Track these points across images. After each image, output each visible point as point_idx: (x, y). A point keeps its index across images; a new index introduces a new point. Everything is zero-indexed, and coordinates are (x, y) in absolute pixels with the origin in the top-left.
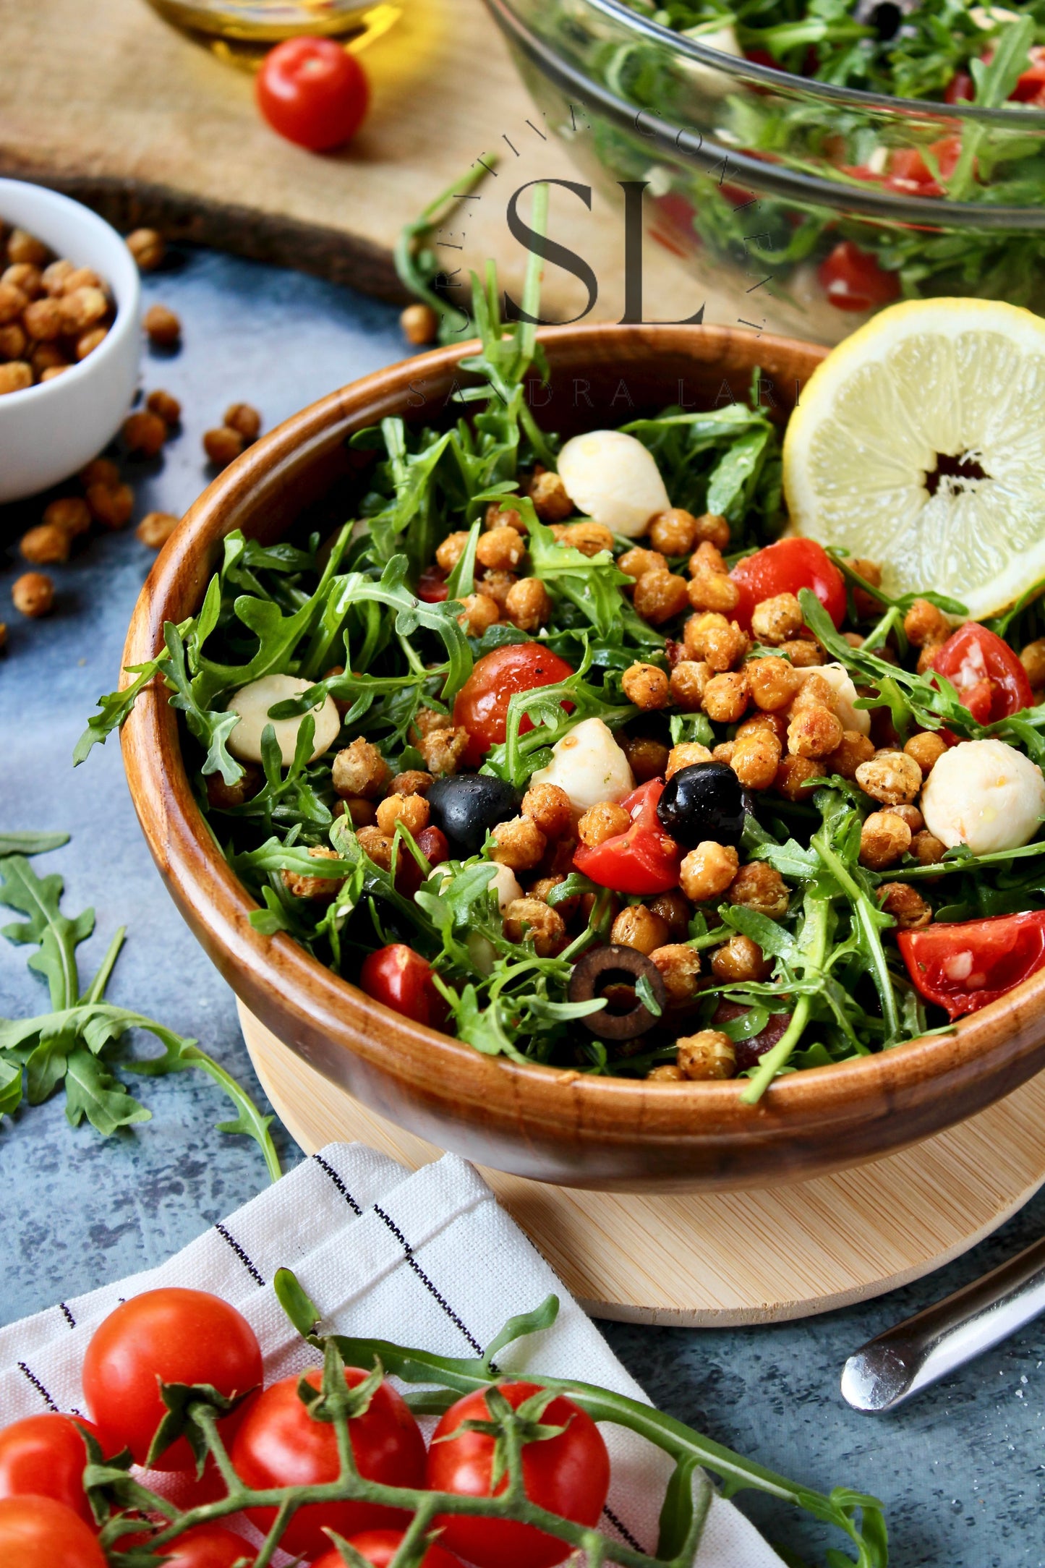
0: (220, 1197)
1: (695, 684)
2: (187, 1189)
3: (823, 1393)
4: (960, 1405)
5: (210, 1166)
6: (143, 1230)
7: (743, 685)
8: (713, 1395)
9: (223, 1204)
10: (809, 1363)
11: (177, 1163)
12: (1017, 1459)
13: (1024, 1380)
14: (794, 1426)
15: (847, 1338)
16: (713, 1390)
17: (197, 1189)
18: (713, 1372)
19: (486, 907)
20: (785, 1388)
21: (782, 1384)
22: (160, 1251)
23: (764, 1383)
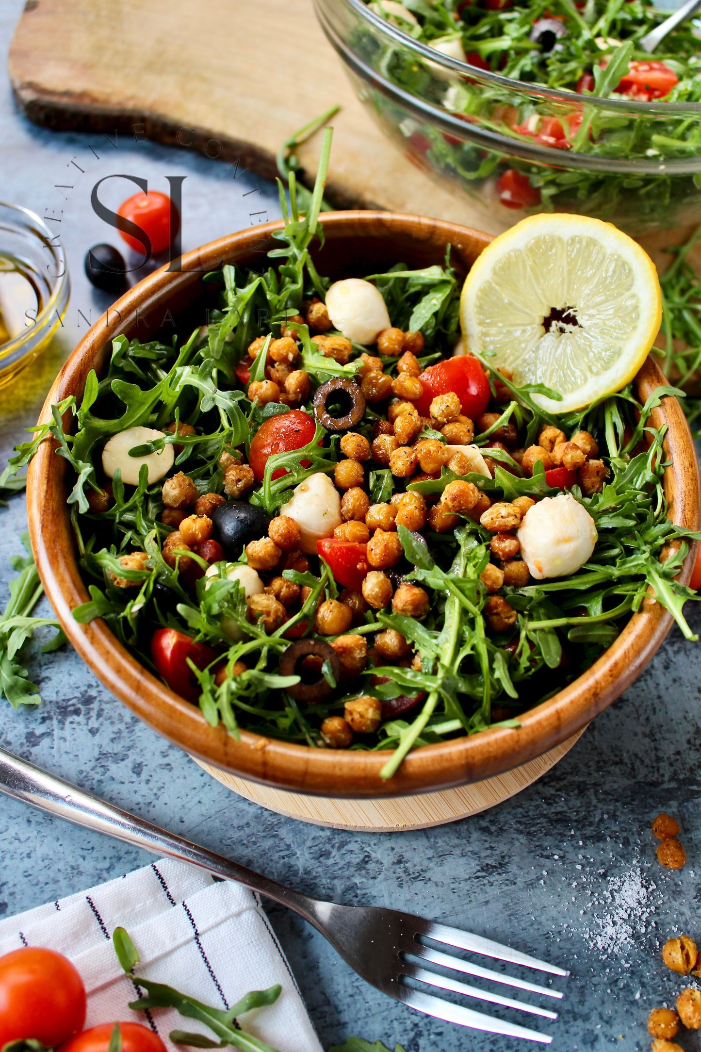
0: (101, 719)
1: (386, 451)
2: (83, 712)
3: (427, 875)
4: (507, 888)
5: (98, 699)
6: (55, 737)
7: (413, 456)
8: (363, 872)
9: (101, 724)
10: (422, 855)
11: (80, 696)
12: (536, 927)
13: (545, 873)
14: (408, 896)
15: (446, 839)
16: (364, 868)
17: (89, 713)
18: (366, 856)
19: (237, 598)
20: (406, 871)
21: (405, 867)
22: (62, 752)
23: (394, 867)
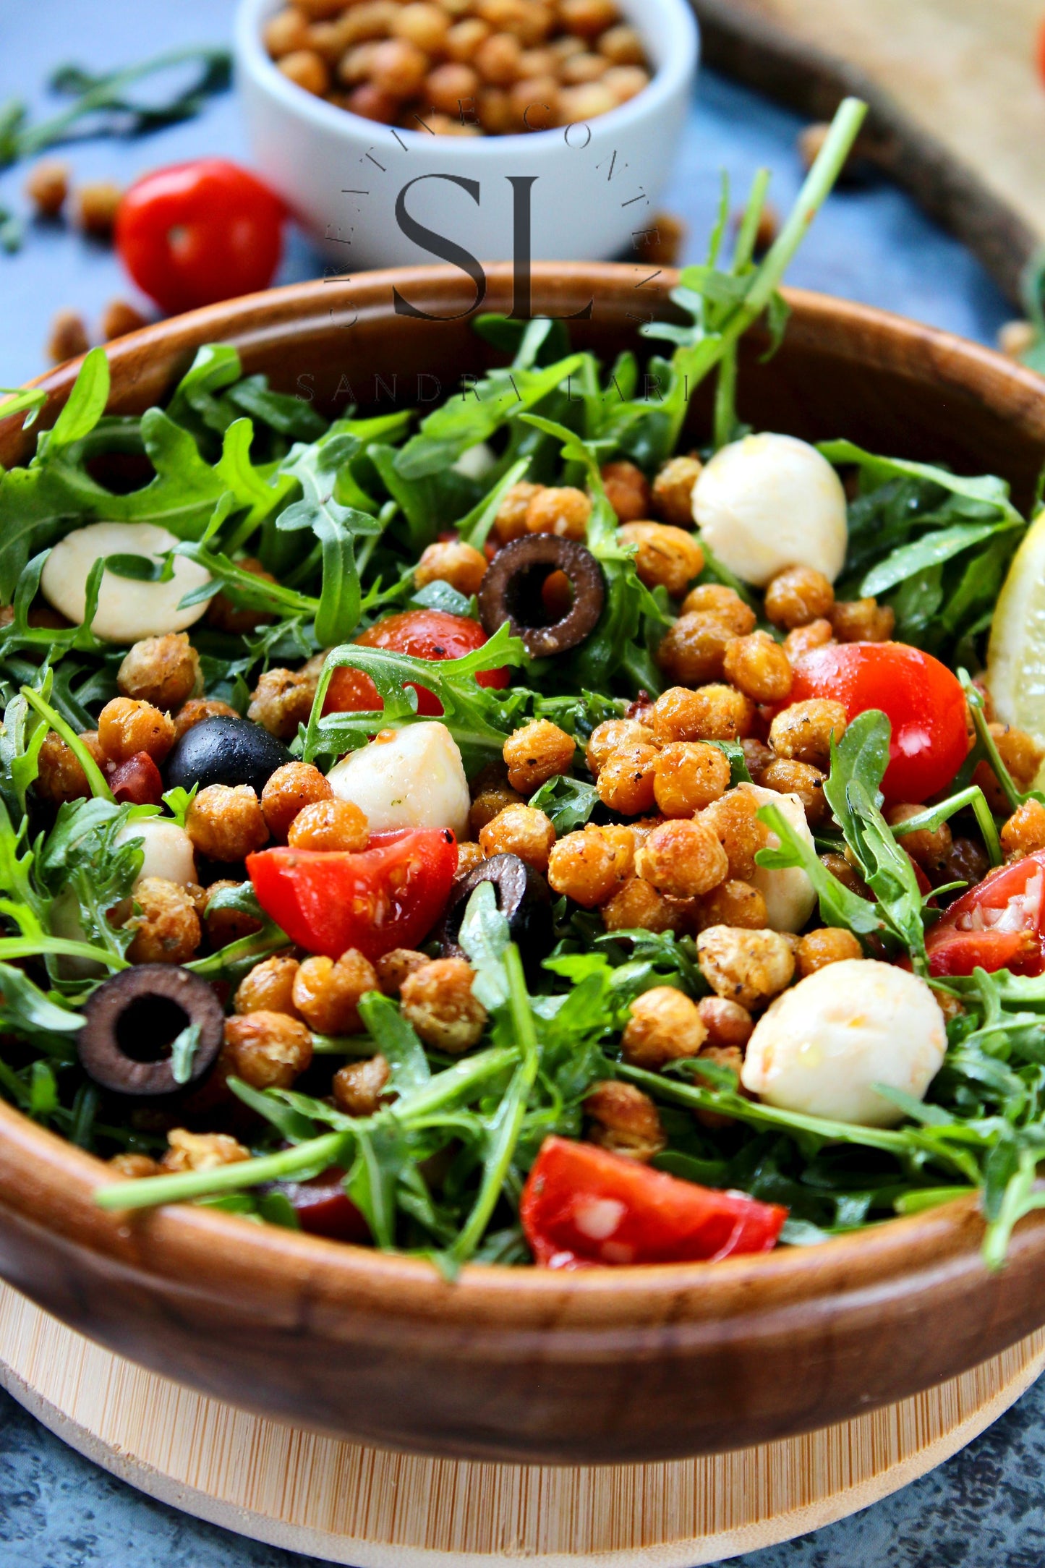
18: (28, 1494)
21: (79, 1561)
23: (62, 1545)
